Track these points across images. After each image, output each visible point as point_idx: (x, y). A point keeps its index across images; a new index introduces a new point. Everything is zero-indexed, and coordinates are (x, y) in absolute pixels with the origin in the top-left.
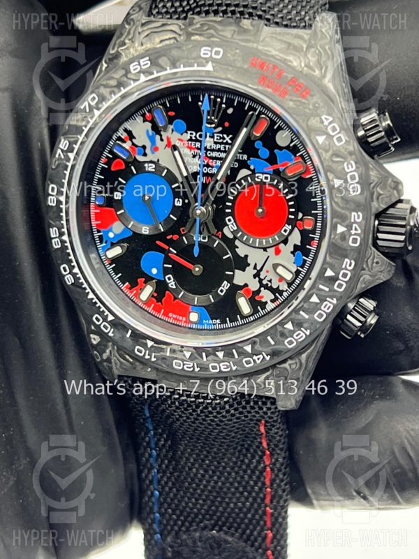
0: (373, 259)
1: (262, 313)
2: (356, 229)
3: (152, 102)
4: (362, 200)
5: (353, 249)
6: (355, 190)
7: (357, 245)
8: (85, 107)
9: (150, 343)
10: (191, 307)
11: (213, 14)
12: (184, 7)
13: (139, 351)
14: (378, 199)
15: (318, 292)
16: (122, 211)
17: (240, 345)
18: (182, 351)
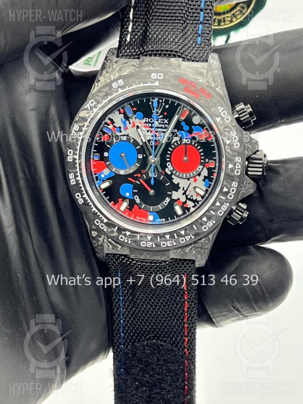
0: (246, 182)
1: (188, 213)
2: (238, 166)
3: (124, 103)
4: (240, 150)
5: (237, 176)
6: (237, 145)
7: (239, 174)
8: (88, 107)
9: (128, 233)
10: (148, 213)
11: (153, 56)
12: (141, 51)
13: (122, 238)
14: (248, 150)
15: (220, 200)
16: (109, 163)
17: (178, 231)
18: (146, 237)
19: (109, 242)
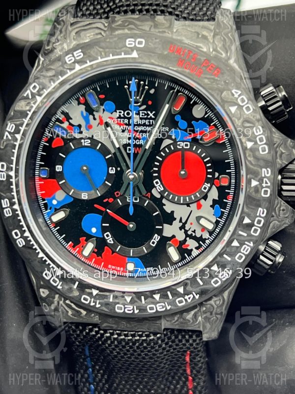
0: (280, 207)
1: (188, 259)
2: (266, 183)
3: (85, 87)
4: (269, 158)
5: (264, 199)
6: (264, 150)
7: (268, 195)
8: (28, 95)
9: (95, 292)
10: (127, 258)
11: (130, 13)
12: (111, 7)
13: (86, 299)
14: (281, 156)
15: (238, 238)
16: (64, 181)
17: (173, 287)
18: (123, 297)
19: (68, 305)
